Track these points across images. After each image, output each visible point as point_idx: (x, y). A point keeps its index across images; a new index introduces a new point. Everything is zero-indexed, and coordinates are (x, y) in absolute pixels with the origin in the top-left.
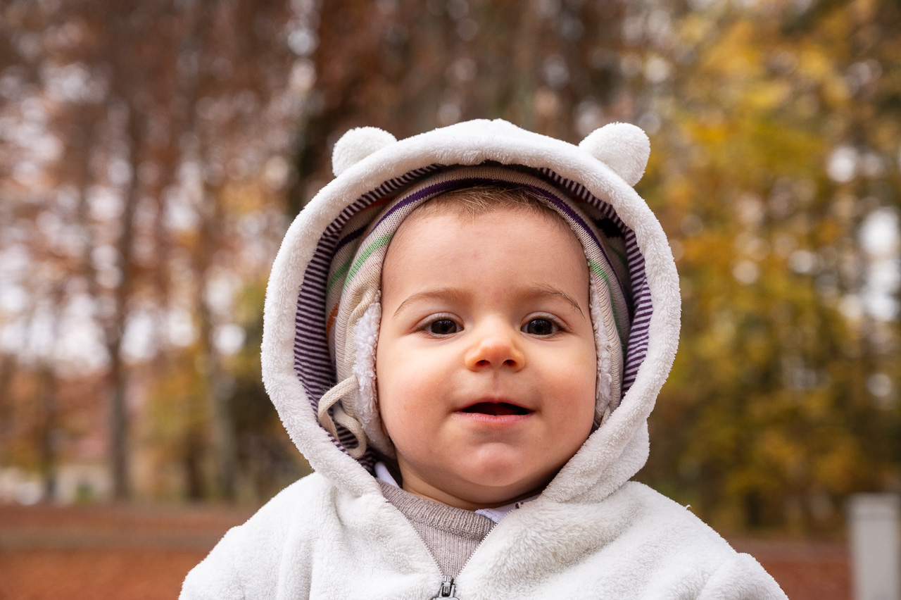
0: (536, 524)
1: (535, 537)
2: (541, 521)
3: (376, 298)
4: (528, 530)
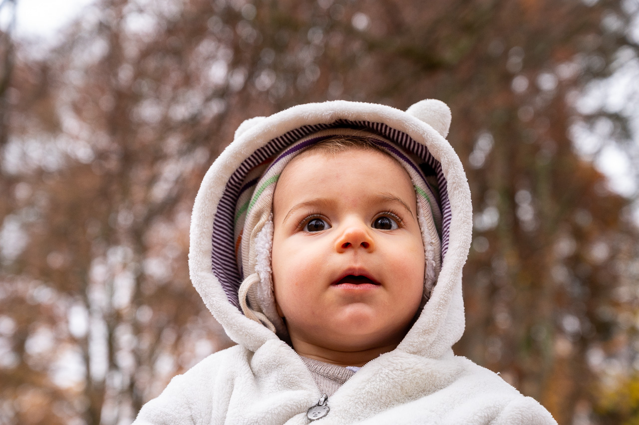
2: (393, 363)
3: (270, 218)
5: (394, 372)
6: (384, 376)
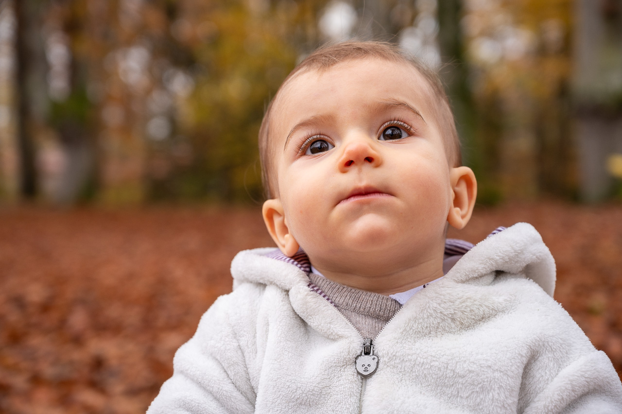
0: (437, 297)
4: (432, 302)
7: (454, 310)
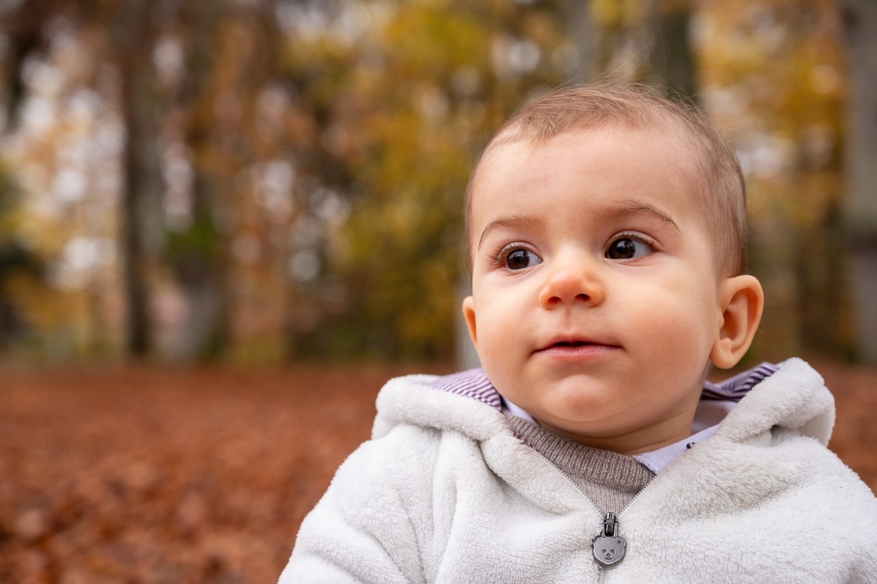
0: (710, 463)
1: (708, 477)
2: (715, 460)
4: (703, 469)
5: (718, 474)
6: (704, 482)
7: (735, 482)
